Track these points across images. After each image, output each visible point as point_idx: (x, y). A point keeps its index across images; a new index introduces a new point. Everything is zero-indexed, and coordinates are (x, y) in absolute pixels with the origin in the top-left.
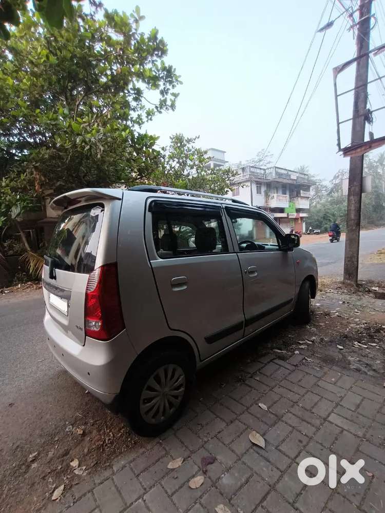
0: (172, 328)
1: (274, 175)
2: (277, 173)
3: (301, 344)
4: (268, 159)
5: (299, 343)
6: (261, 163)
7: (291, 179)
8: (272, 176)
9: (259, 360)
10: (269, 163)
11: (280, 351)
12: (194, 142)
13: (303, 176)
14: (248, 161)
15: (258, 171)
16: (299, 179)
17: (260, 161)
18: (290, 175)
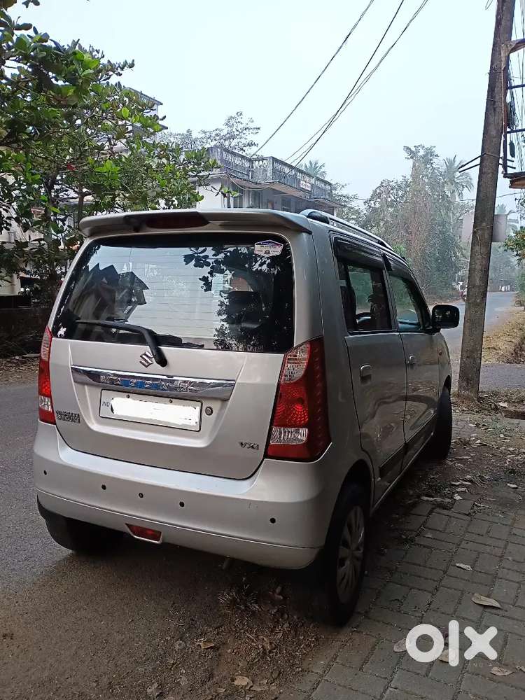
0: (364, 448)
1: (269, 173)
2: (275, 171)
3: (458, 486)
4: (250, 137)
5: (455, 485)
6: (234, 143)
7: (302, 190)
8: (265, 177)
9: (412, 512)
10: (250, 145)
11: (432, 499)
12: (120, 75)
13: (322, 185)
14: (205, 133)
15: (238, 161)
16: (316, 192)
17: (233, 137)
18: (299, 180)
